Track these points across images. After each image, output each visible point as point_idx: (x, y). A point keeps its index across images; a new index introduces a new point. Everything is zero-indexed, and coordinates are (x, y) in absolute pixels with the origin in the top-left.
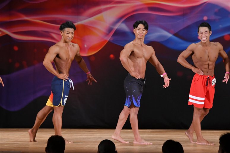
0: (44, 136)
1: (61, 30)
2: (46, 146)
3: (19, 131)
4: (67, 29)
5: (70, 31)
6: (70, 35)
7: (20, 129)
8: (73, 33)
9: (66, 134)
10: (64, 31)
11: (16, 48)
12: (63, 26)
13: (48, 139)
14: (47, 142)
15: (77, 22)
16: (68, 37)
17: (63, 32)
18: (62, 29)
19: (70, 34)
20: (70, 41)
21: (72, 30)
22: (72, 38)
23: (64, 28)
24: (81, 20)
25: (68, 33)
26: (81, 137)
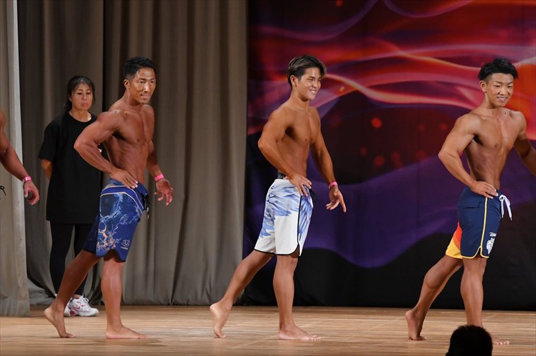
0: (443, 326)
1: (481, 79)
2: (447, 351)
3: (382, 314)
4: (496, 77)
5: (504, 81)
6: (503, 90)
7: (385, 310)
8: (511, 85)
9: (493, 324)
10: (490, 82)
11: (377, 123)
12: (486, 68)
13: (451, 334)
14: (449, 341)
15: (522, 59)
16: (499, 96)
17: (487, 83)
18: (483, 76)
19: (504, 87)
20: (504, 104)
21: (507, 78)
22: (509, 98)
23: (490, 73)
24: (530, 56)
25: (499, 85)
26: (528, 331)
